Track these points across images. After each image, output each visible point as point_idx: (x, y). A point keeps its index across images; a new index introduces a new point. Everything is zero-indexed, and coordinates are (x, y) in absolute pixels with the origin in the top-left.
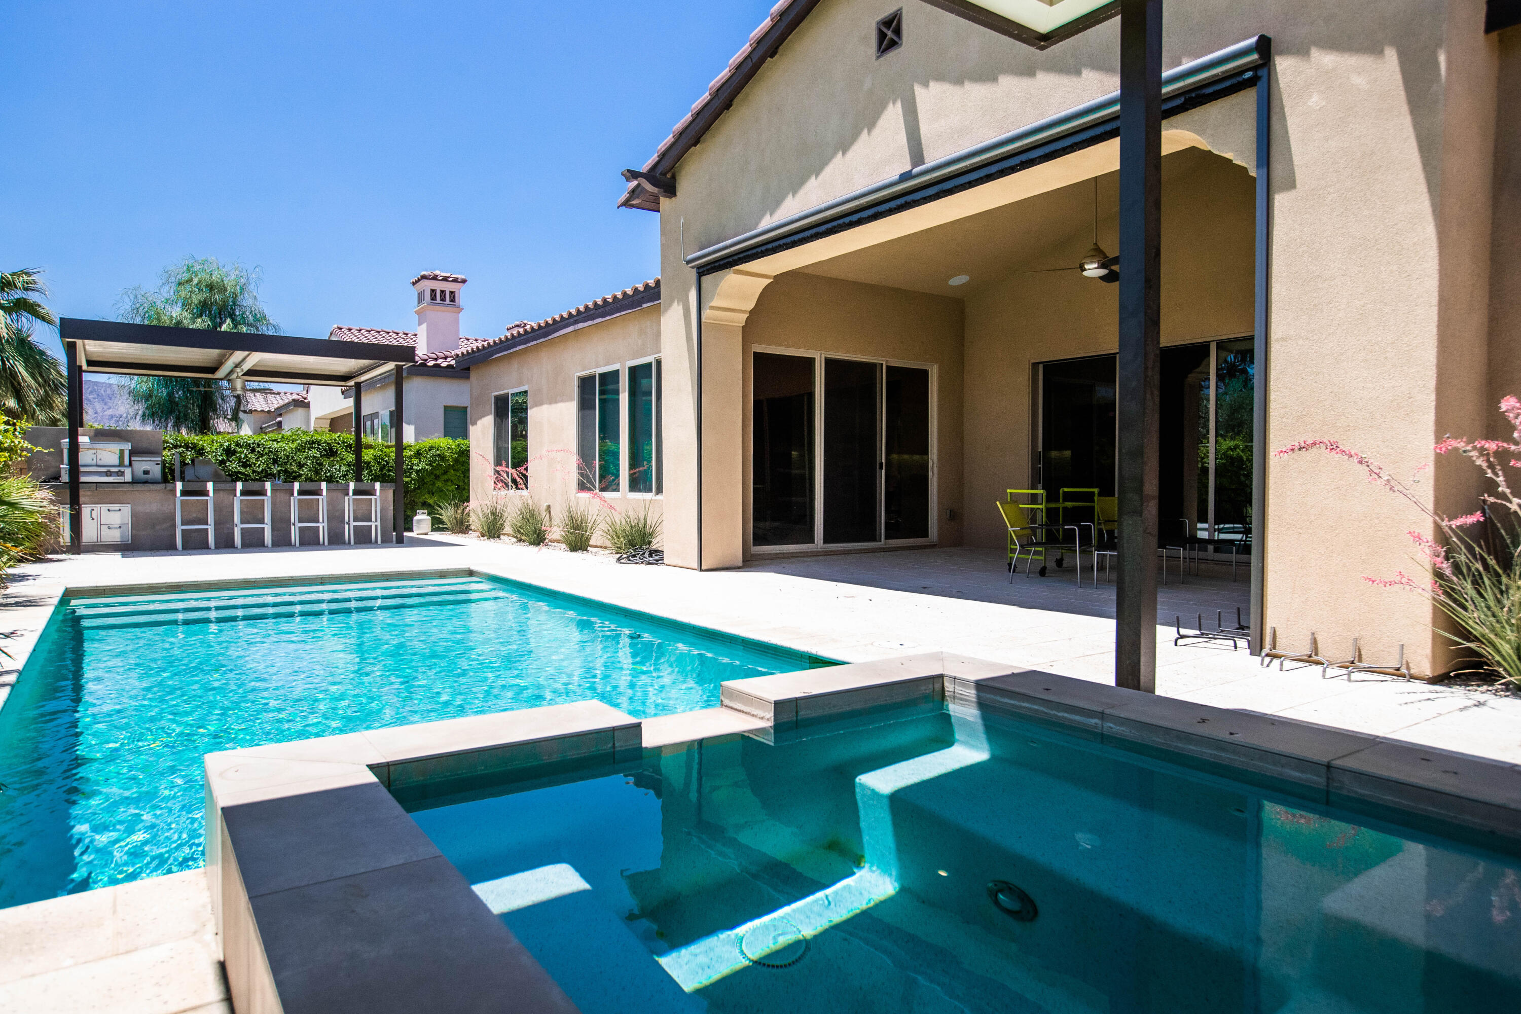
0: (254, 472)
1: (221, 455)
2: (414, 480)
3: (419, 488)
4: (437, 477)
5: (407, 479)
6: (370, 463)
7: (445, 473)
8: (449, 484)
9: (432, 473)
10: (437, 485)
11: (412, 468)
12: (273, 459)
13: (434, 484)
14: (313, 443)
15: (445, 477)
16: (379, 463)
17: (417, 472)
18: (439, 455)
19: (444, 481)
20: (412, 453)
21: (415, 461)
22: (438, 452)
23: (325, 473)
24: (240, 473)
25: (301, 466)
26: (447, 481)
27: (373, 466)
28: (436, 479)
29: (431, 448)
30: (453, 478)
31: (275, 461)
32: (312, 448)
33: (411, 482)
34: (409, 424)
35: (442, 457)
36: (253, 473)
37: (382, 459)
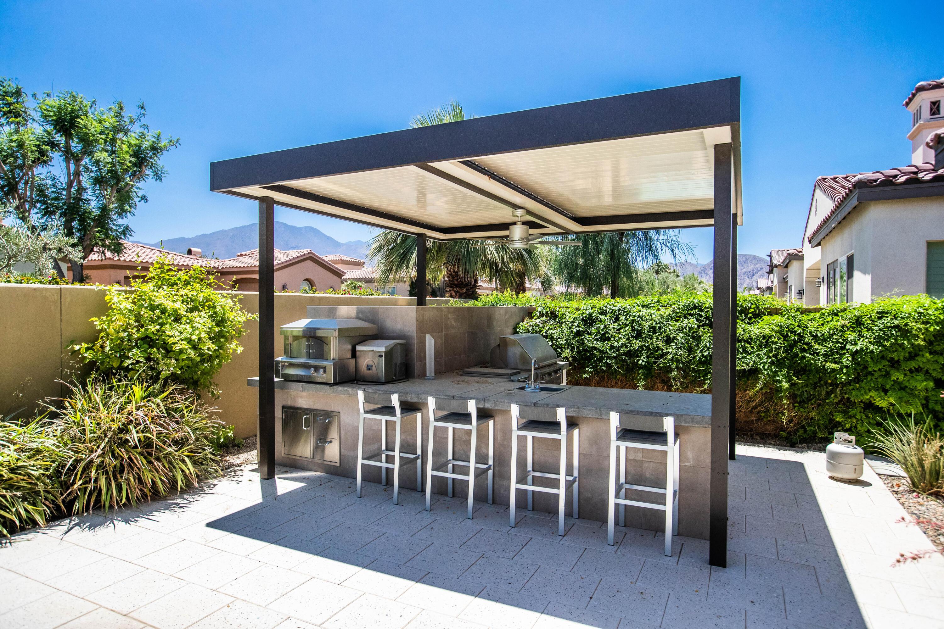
0: (612, 347)
1: (578, 326)
2: (847, 367)
3: (857, 380)
4: (895, 364)
5: (833, 366)
6: (770, 337)
7: (912, 356)
8: (920, 377)
9: (883, 358)
10: (894, 378)
11: (843, 348)
12: (637, 330)
13: (887, 375)
14: (695, 307)
15: (913, 364)
16: (786, 337)
17: (854, 355)
18: (897, 327)
19: (911, 371)
20: (846, 322)
21: (851, 336)
22: (896, 322)
23: (701, 351)
24: (595, 348)
25: (669, 340)
26: (918, 370)
27: (776, 343)
28: (892, 366)
29: (881, 314)
30: (930, 367)
31: (639, 335)
32: (691, 315)
33: (841, 369)
34: (865, 272)
35: (905, 332)
36: (610, 349)
37: (793, 332)
